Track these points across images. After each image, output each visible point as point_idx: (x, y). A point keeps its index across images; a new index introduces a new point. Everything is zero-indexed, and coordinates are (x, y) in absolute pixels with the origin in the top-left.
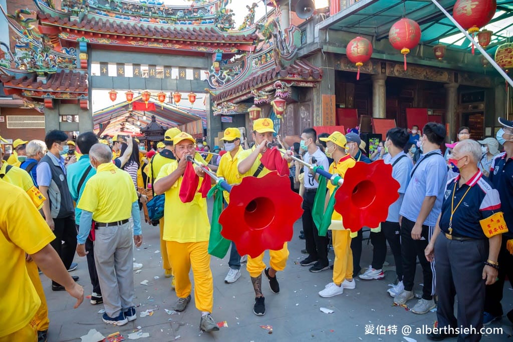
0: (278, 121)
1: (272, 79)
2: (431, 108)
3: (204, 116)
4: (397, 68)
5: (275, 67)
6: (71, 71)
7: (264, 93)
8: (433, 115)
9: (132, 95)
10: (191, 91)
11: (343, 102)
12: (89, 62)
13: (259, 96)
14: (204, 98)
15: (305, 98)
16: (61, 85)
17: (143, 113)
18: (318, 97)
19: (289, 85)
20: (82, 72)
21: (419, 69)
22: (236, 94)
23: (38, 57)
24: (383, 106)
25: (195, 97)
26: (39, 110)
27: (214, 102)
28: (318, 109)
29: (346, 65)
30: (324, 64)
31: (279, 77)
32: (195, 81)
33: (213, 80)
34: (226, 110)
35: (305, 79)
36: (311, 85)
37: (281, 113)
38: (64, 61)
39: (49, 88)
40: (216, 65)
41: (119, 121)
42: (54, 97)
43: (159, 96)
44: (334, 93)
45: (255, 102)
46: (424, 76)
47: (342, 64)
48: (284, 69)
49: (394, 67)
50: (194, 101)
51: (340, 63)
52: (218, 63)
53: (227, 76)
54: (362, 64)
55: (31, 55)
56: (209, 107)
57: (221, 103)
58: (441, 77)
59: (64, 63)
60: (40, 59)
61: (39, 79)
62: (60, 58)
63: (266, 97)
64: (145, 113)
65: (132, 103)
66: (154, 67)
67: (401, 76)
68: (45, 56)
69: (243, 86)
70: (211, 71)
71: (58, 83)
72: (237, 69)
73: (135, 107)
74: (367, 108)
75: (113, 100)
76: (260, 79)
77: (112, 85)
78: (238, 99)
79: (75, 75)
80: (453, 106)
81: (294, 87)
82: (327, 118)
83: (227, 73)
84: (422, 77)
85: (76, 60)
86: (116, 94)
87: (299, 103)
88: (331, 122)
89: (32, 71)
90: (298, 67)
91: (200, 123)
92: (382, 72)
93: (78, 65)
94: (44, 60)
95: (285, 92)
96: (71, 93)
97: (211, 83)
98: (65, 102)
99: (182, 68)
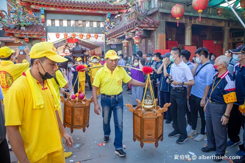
0: (138, 47)
1: (133, 26)
2: (215, 40)
3: (102, 45)
4: (197, 20)
5: (135, 20)
6: (37, 24)
7: (130, 33)
8: (217, 44)
9: (67, 35)
10: (96, 33)
11: (170, 38)
12: (45, 19)
13: (127, 35)
14: (102, 37)
15: (151, 35)
16: (32, 31)
17: (73, 44)
18: (157, 35)
19: (142, 30)
20: (42, 24)
21: (209, 20)
22: (117, 34)
23: (21, 18)
24: (190, 39)
25: (97, 36)
26: (22, 43)
27: (107, 38)
28: (157, 41)
29: (171, 18)
30: (160, 18)
31: (137, 25)
32: (98, 28)
33: (106, 27)
34: (112, 42)
35: (150, 26)
36: (153, 29)
37: (138, 43)
38: (33, 19)
39: (26, 32)
40: (108, 20)
41: (62, 48)
42: (29, 37)
43: (80, 36)
44: (165, 33)
45: (126, 38)
46: (212, 24)
47: (169, 18)
48: (139, 21)
49: (196, 20)
50: (97, 38)
51: (168, 18)
52: (109, 19)
53: (113, 25)
54: (179, 18)
55: (18, 16)
56: (104, 41)
57: (110, 39)
58: (221, 24)
59: (34, 20)
60: (22, 18)
61: (22, 28)
62: (32, 18)
63: (131, 35)
64: (74, 44)
65: (67, 39)
66: (77, 21)
67: (199, 24)
68: (24, 17)
69: (120, 30)
70: (105, 23)
71: (31, 30)
72: (118, 22)
73: (68, 41)
74: (182, 40)
75: (58, 38)
76: (128, 26)
77: (57, 31)
78: (118, 37)
79: (39, 26)
80: (227, 39)
81: (145, 30)
82: (161, 46)
83: (113, 24)
84: (210, 24)
85: (39, 18)
86: (59, 35)
87: (148, 38)
88: (163, 48)
89: (18, 24)
90: (146, 20)
91: (100, 48)
92: (190, 22)
93: (41, 21)
94: (24, 19)
95: (140, 33)
96: (37, 35)
97: (105, 29)
98: (34, 39)
99: (91, 21)
